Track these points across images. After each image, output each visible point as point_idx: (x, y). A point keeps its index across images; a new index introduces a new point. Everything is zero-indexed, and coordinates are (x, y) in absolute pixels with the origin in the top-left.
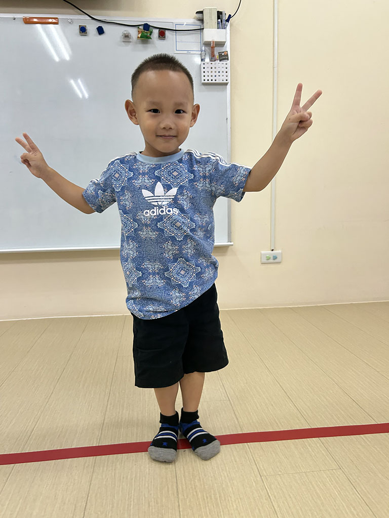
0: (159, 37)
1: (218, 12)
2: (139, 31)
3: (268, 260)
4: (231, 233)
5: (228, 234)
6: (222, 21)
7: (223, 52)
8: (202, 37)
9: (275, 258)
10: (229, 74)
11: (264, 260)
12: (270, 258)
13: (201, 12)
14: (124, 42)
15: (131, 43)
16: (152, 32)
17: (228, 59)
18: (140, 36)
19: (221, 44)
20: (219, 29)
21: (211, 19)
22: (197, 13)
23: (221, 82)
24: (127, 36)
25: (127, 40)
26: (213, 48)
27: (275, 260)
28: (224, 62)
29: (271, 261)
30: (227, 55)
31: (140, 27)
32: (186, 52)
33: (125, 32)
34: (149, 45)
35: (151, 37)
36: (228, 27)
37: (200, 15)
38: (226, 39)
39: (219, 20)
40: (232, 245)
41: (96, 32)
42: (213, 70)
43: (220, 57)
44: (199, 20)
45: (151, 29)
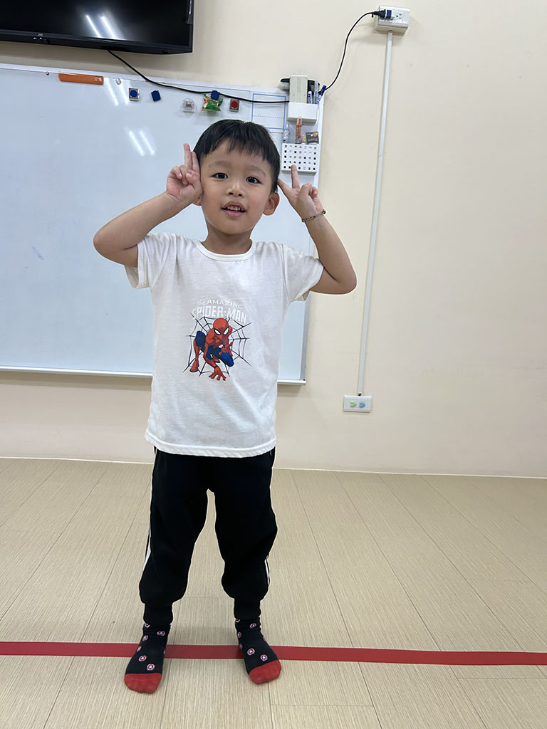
0: (231, 108)
1: (309, 81)
2: (205, 100)
3: (352, 407)
5: (302, 368)
6: (313, 94)
7: (312, 133)
8: (286, 112)
9: (362, 405)
10: (318, 164)
12: (355, 405)
13: (287, 81)
14: (184, 112)
15: (194, 114)
16: (222, 102)
17: (318, 142)
18: (205, 107)
19: (312, 123)
20: (309, 104)
21: (299, 89)
22: (282, 81)
23: (307, 170)
24: (189, 105)
25: (189, 109)
26: (299, 127)
27: (362, 408)
28: (313, 145)
29: (357, 408)
30: (318, 136)
31: (207, 95)
33: (187, 100)
35: (220, 108)
36: (322, 102)
37: (285, 84)
38: (317, 116)
39: (310, 92)
40: (305, 384)
41: (149, 97)
42: (298, 154)
43: (307, 138)
44: (284, 90)
45: (220, 97)
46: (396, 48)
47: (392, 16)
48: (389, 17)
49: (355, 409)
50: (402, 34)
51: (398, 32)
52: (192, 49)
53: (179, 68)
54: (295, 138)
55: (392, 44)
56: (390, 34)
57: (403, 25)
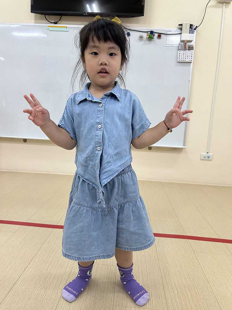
0: (158, 37)
1: (190, 24)
2: (148, 35)
3: (204, 158)
4: (185, 141)
5: (184, 142)
7: (191, 46)
8: (181, 38)
9: (209, 157)
10: (193, 58)
11: (202, 158)
12: (206, 157)
13: (181, 25)
14: (139, 40)
15: (143, 41)
16: (154, 35)
17: (193, 49)
18: (148, 37)
19: (191, 41)
20: (190, 34)
21: (186, 28)
22: (179, 25)
23: (188, 61)
24: (141, 37)
25: (141, 39)
26: (186, 43)
27: (208, 158)
28: (191, 51)
29: (206, 159)
30: (193, 47)
31: (149, 33)
32: (171, 45)
33: (141, 35)
34: (152, 42)
35: (154, 37)
36: (195, 33)
37: (180, 26)
38: (193, 39)
39: (191, 29)
40: (185, 148)
42: (185, 55)
43: (189, 48)
44: (180, 29)
45: (154, 33)
46: (227, 9)
49: (205, 159)
50: (229, 3)
52: (144, 15)
53: (137, 22)
54: (184, 48)
55: (225, 8)
56: (224, 3)
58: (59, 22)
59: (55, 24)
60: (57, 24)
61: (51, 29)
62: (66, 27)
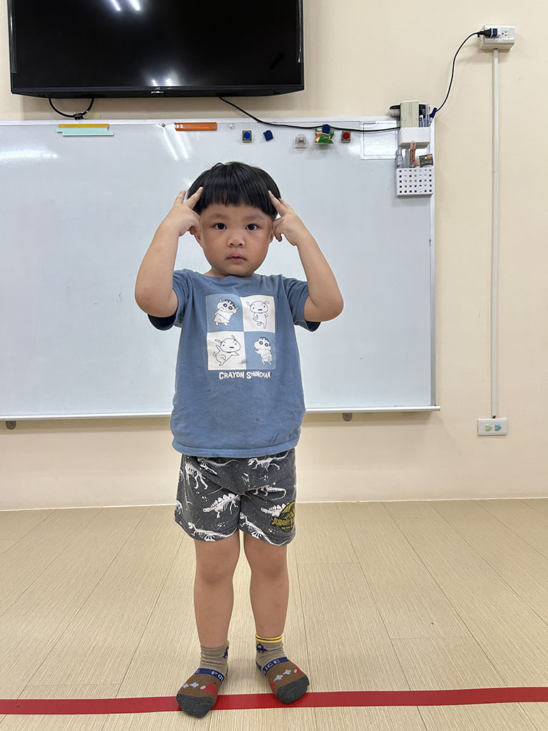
0: (342, 140)
1: (420, 105)
2: (316, 135)
3: (487, 430)
4: (435, 392)
5: (432, 393)
6: (424, 117)
7: (426, 156)
8: (399, 138)
9: (498, 428)
10: (433, 186)
12: (491, 428)
13: (398, 107)
14: (297, 148)
15: (306, 149)
16: (333, 135)
17: (432, 164)
18: (318, 140)
19: (425, 145)
20: (421, 128)
21: (411, 114)
22: (391, 108)
23: (423, 193)
24: (301, 141)
25: (301, 145)
26: (413, 151)
28: (428, 168)
30: (432, 158)
31: (318, 129)
32: (376, 157)
33: (299, 137)
34: (329, 151)
35: (333, 140)
36: (433, 124)
37: (396, 111)
38: (430, 139)
39: (422, 116)
41: (262, 137)
42: (413, 178)
43: (421, 162)
44: (394, 117)
45: (332, 130)
46: (502, 64)
47: (498, 34)
48: (495, 35)
49: (490, 432)
50: (507, 50)
51: (504, 49)
52: (303, 87)
53: (289, 107)
54: (409, 163)
55: (499, 61)
56: (496, 52)
57: (510, 42)
58: (89, 113)
59: (76, 119)
60: (82, 118)
61: (66, 131)
62: (108, 127)
